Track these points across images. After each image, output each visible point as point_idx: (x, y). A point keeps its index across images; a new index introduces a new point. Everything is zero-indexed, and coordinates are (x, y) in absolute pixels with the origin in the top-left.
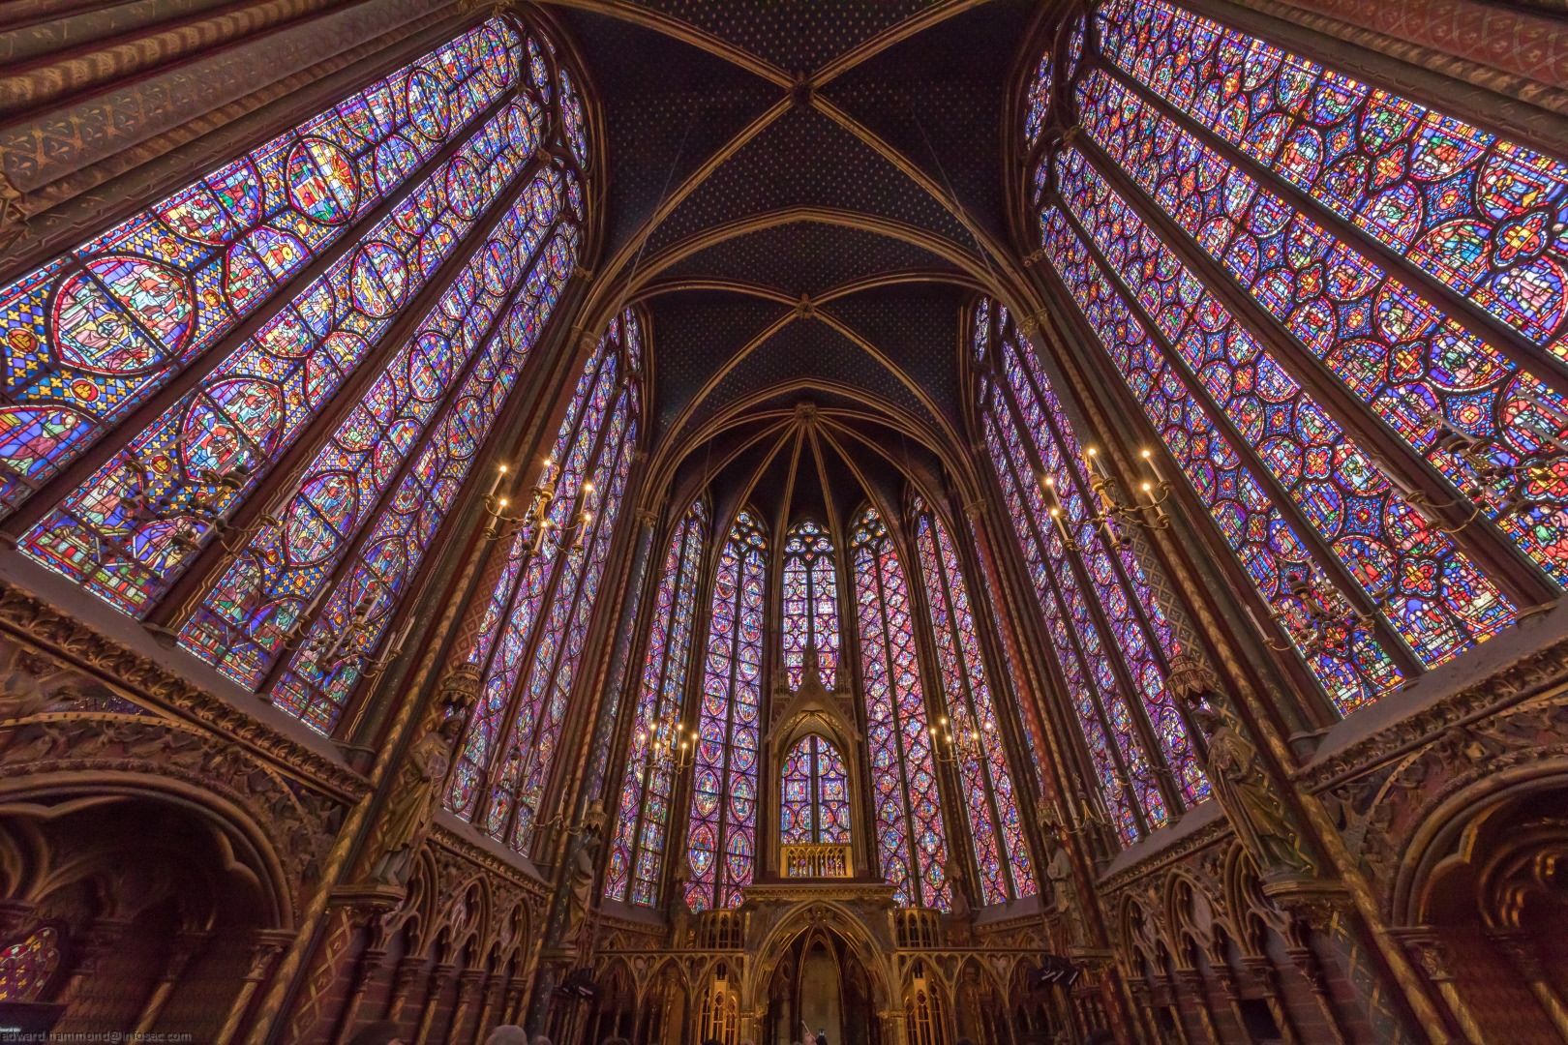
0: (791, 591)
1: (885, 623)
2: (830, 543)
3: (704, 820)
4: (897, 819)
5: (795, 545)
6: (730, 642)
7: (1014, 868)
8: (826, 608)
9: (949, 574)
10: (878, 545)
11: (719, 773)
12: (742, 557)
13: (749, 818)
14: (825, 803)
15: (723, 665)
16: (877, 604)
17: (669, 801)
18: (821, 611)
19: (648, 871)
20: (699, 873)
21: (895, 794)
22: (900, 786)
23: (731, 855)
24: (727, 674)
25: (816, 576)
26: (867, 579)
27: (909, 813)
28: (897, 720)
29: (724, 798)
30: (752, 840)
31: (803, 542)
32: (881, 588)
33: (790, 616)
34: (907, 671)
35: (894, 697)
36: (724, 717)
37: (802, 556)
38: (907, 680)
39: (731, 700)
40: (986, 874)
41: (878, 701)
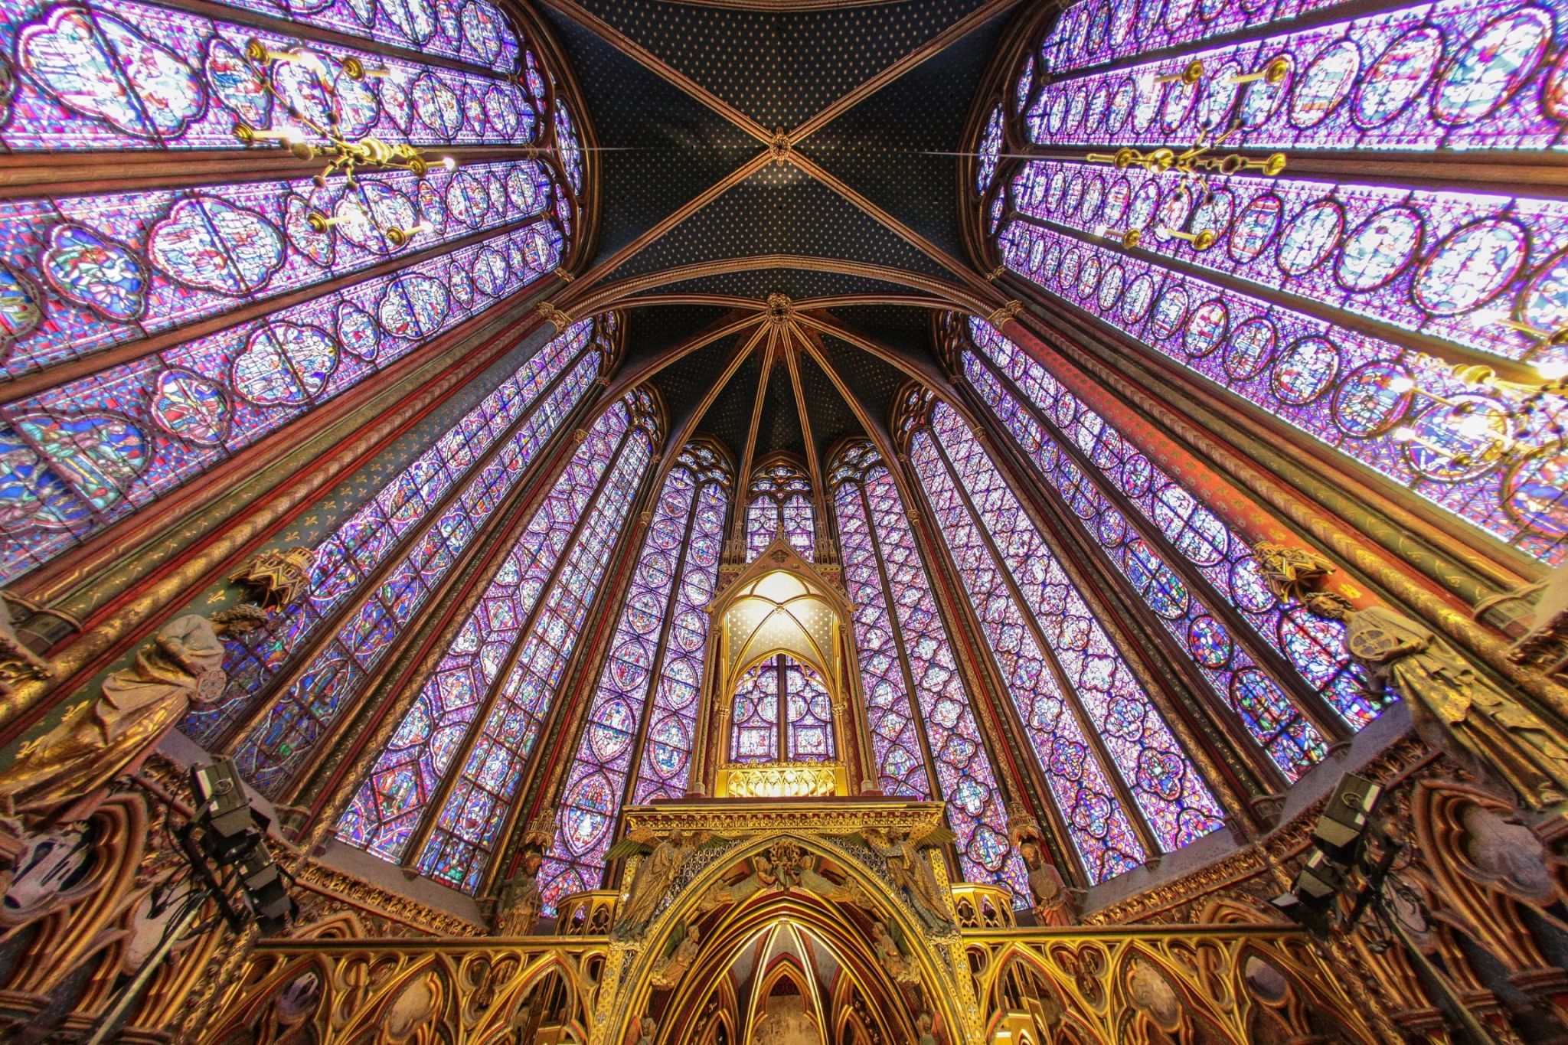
0: (757, 525)
1: (876, 544)
2: (806, 484)
3: (601, 767)
4: (912, 771)
5: (765, 485)
6: (673, 560)
8: (800, 540)
10: (862, 476)
11: (636, 705)
12: (699, 486)
13: (677, 774)
15: (660, 581)
16: (866, 529)
18: (794, 543)
19: (472, 824)
20: (579, 848)
21: (906, 736)
22: (912, 725)
24: (665, 591)
25: (789, 511)
26: (851, 509)
27: (931, 759)
28: (900, 644)
29: (640, 739)
31: (773, 483)
32: (869, 514)
33: (755, 548)
34: (910, 586)
35: (894, 618)
36: (654, 637)
37: (772, 496)
38: (912, 595)
39: (668, 620)
40: (1084, 829)
41: (871, 627)
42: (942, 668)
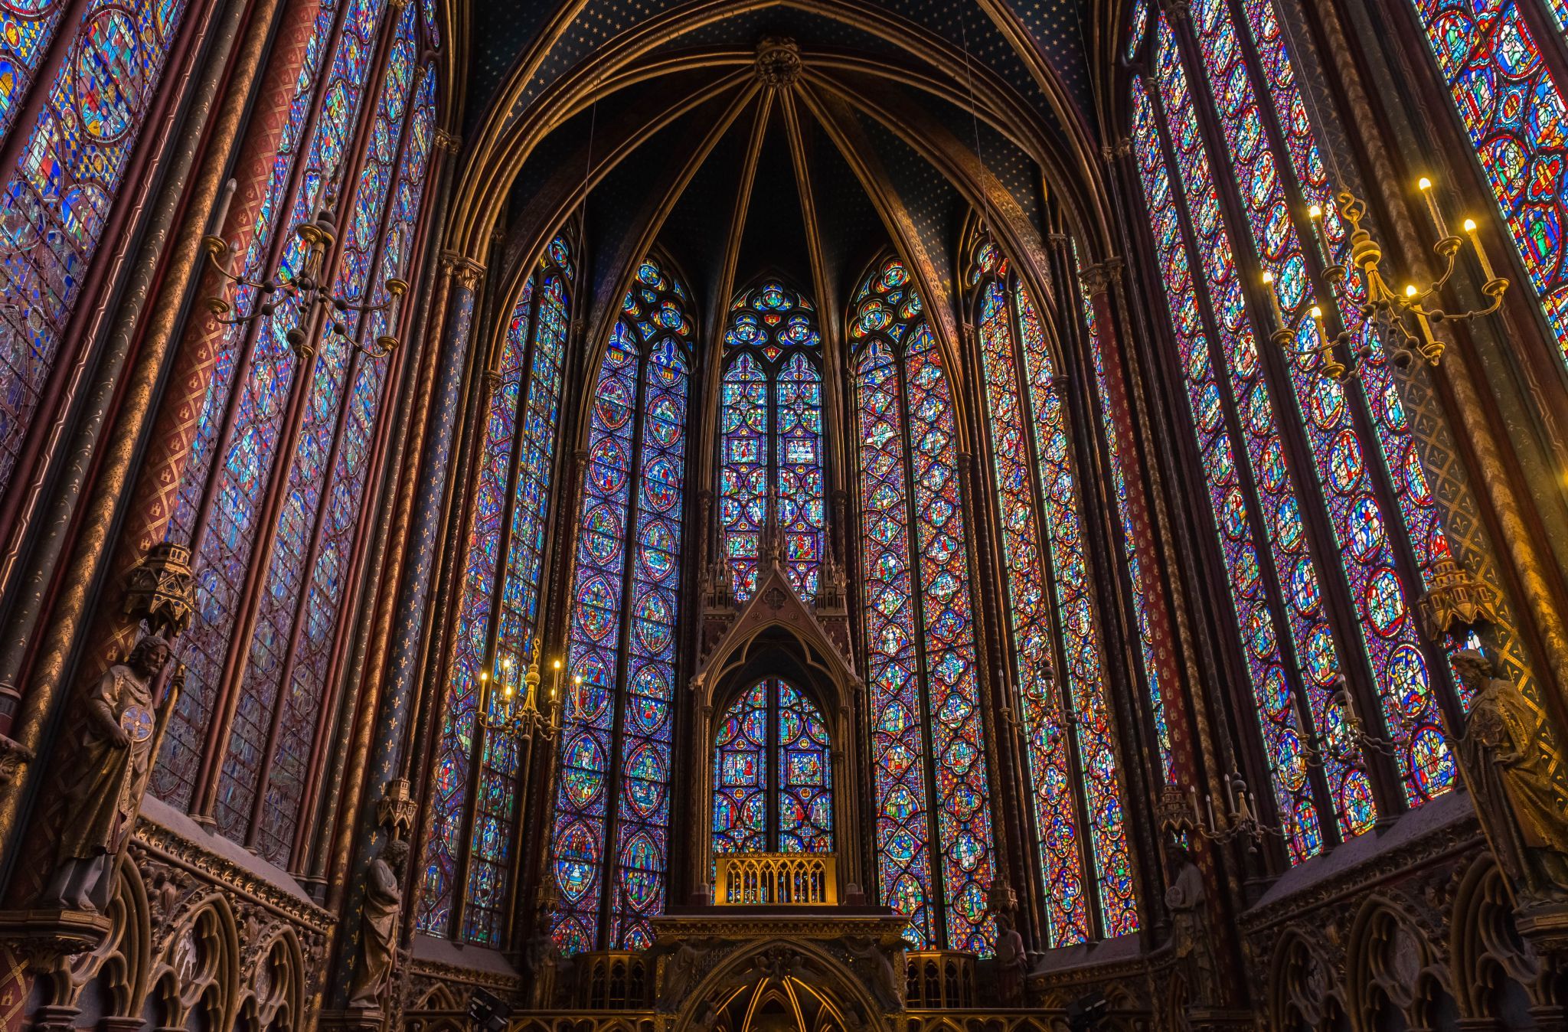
0: (736, 418)
1: (910, 484)
2: (814, 328)
3: (580, 814)
4: (914, 815)
5: (746, 330)
6: (622, 512)
7: (1103, 892)
8: (801, 453)
9: (1036, 396)
10: (905, 336)
11: (604, 738)
12: (644, 350)
13: (657, 811)
14: (790, 789)
15: (608, 549)
16: (897, 449)
17: (518, 782)
18: (792, 456)
19: (485, 893)
20: (573, 897)
21: (910, 776)
22: (921, 764)
23: (627, 869)
24: (617, 567)
25: (786, 392)
26: (880, 401)
27: (933, 808)
28: (922, 655)
29: (614, 779)
30: (663, 846)
31: (761, 325)
32: (905, 419)
33: (734, 467)
34: (945, 569)
35: (919, 616)
36: (613, 643)
37: (757, 353)
38: (945, 587)
39: (624, 613)
40: (1057, 902)
41: (889, 621)
42: (964, 699)
